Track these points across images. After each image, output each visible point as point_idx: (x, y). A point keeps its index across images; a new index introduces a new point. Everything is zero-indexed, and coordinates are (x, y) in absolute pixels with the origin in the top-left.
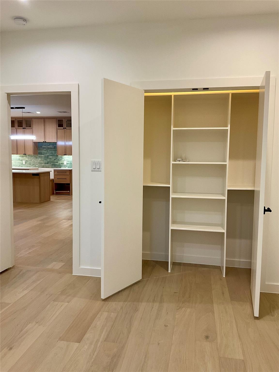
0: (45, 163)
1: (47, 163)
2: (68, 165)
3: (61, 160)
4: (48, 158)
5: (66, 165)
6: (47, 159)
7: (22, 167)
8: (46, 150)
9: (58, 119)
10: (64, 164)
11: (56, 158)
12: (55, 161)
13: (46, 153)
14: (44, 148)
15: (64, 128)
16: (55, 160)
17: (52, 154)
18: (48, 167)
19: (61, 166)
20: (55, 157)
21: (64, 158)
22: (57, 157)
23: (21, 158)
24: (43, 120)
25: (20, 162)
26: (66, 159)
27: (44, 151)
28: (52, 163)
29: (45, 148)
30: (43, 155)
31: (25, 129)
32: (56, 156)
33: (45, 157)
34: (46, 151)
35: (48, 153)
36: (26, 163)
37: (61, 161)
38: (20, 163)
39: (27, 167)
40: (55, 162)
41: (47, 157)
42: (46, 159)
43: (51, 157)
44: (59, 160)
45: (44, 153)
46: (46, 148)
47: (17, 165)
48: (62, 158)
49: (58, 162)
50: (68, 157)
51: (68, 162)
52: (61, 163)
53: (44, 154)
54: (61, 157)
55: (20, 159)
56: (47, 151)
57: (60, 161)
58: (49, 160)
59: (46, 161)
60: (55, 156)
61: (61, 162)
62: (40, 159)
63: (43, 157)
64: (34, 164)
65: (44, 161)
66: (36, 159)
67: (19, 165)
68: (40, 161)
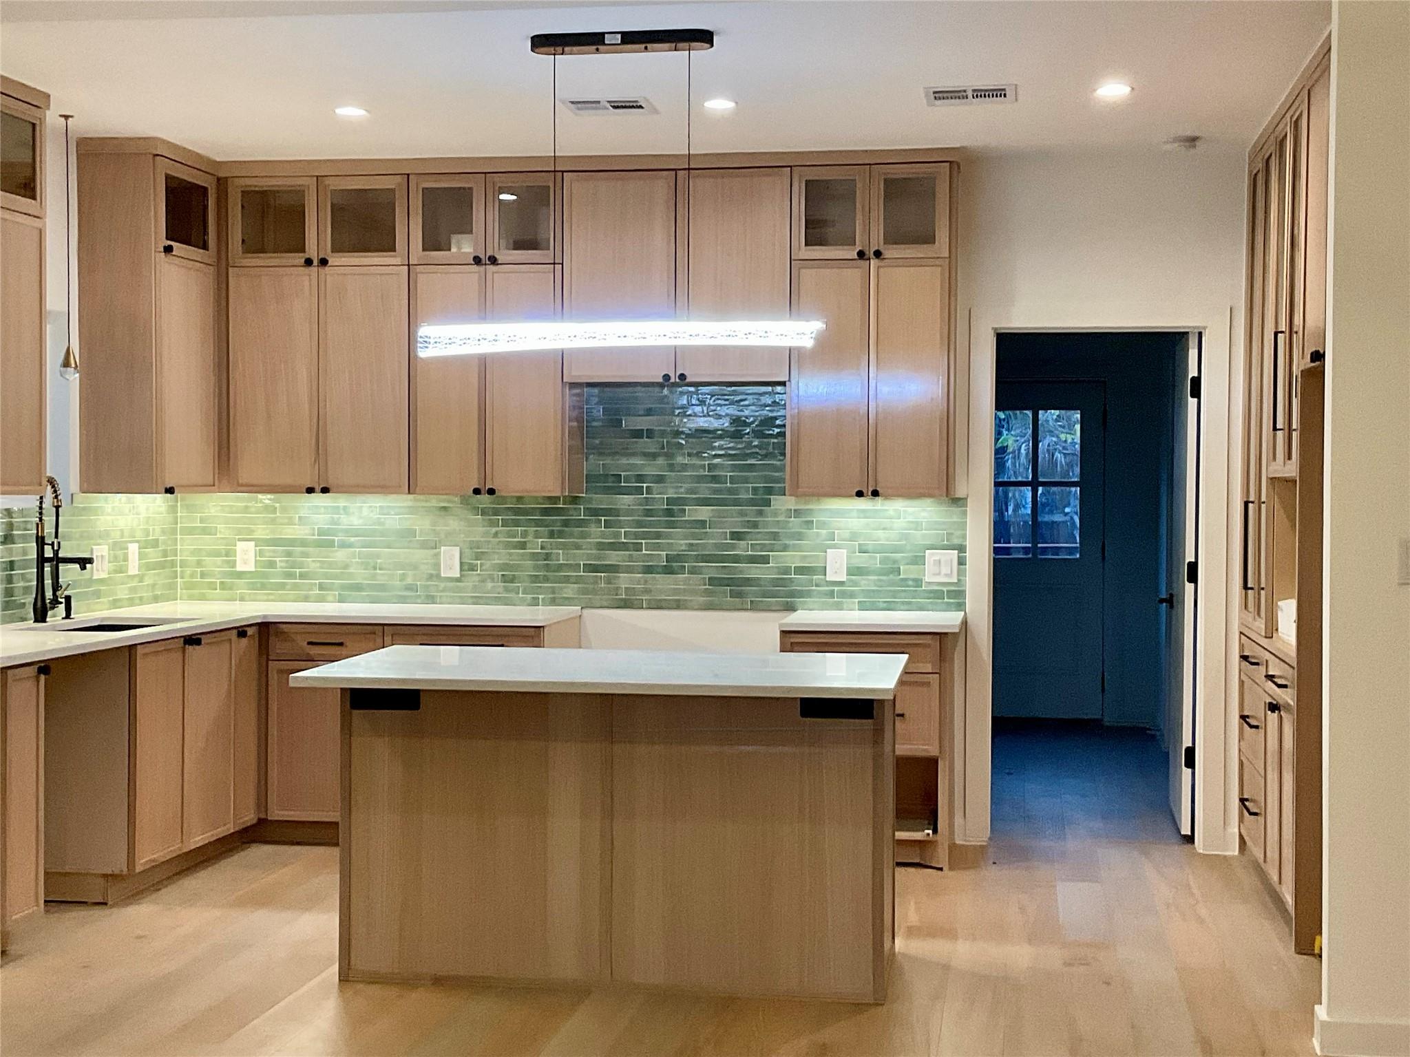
0: (649, 570)
1: (668, 570)
3: (800, 536)
4: (671, 525)
5: (841, 583)
6: (668, 536)
7: (431, 599)
8: (654, 456)
10: (824, 571)
11: (755, 525)
12: (743, 548)
13: (660, 479)
14: (638, 434)
16: (736, 536)
17: (716, 491)
18: (678, 605)
19: (792, 594)
20: (742, 514)
21: (822, 525)
22: (760, 513)
23: (423, 524)
25: (420, 555)
26: (846, 534)
27: (638, 461)
28: (712, 570)
29: (650, 434)
30: (625, 500)
31: (491, 268)
32: (752, 502)
33: (649, 513)
34: (661, 461)
35: (681, 480)
36: (472, 568)
37: (798, 548)
38: (415, 567)
39: (477, 601)
40: (736, 559)
41: (669, 513)
42: (658, 536)
43: (704, 513)
44: (775, 536)
45: (640, 478)
47: (382, 587)
48: (809, 524)
49: (765, 560)
50: (863, 513)
51: (861, 560)
52: (800, 570)
53: (639, 491)
54: (798, 513)
55: (412, 533)
56: (669, 456)
57: (785, 548)
58: (680, 542)
59: (658, 547)
60: (737, 503)
61: (792, 559)
62: (597, 532)
63: (629, 512)
64: (546, 579)
65: (638, 547)
66: (561, 534)
67: (409, 581)
68: (601, 546)
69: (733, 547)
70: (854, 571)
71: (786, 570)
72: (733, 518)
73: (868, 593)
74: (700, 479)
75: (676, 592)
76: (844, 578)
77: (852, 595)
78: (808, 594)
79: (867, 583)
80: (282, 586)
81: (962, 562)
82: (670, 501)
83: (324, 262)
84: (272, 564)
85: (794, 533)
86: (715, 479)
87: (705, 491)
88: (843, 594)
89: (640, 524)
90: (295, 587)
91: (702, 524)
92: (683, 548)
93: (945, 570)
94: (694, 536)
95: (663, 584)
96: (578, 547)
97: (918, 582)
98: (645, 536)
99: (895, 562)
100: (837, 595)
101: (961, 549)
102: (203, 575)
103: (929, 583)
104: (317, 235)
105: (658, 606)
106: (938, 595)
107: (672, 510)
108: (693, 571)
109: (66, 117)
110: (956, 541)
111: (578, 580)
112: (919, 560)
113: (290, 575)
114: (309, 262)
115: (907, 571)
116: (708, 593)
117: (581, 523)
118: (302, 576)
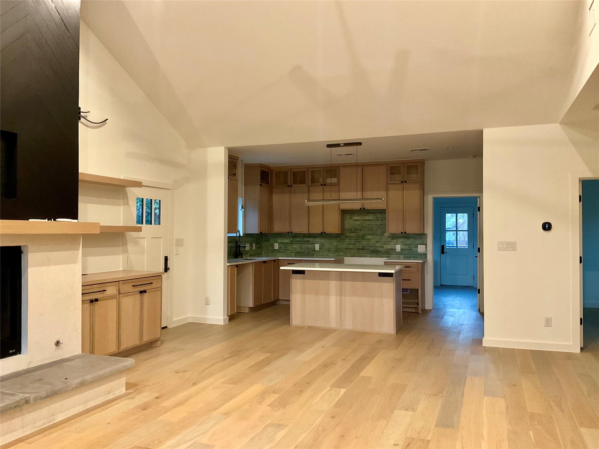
0: (358, 249)
1: (362, 249)
2: (405, 252)
4: (363, 240)
5: (400, 252)
6: (362, 242)
7: (313, 255)
8: (359, 225)
9: (391, 165)
10: (396, 250)
11: (381, 239)
12: (378, 244)
13: (361, 230)
15: (402, 182)
16: (377, 242)
17: (372, 232)
19: (389, 254)
20: (378, 237)
22: (382, 237)
23: (311, 239)
24: (359, 169)
25: (311, 246)
26: (400, 241)
27: (356, 226)
28: (371, 249)
29: (358, 220)
30: (353, 234)
31: (325, 186)
32: (380, 235)
33: (358, 237)
35: (365, 230)
36: (322, 248)
37: (390, 245)
38: (310, 248)
40: (377, 247)
41: (362, 237)
42: (360, 242)
43: (370, 237)
44: (385, 242)
45: (356, 230)
46: (361, 220)
47: (303, 253)
48: (392, 239)
49: (383, 247)
51: (404, 247)
52: (391, 249)
53: (356, 232)
54: (390, 237)
55: (309, 241)
56: (362, 225)
57: (387, 244)
58: (364, 243)
59: (360, 244)
60: (377, 235)
61: (389, 247)
62: (347, 241)
63: (354, 237)
64: (337, 251)
65: (356, 244)
66: (340, 242)
67: (308, 251)
68: (348, 244)
69: (376, 244)
70: (402, 249)
71: (388, 249)
72: (376, 238)
73: (405, 254)
74: (369, 230)
75: (364, 254)
77: (402, 255)
78: (392, 254)
80: (283, 252)
81: (426, 248)
82: (363, 235)
83: (291, 186)
84: (281, 248)
85: (389, 241)
86: (372, 230)
87: (370, 232)
89: (356, 239)
90: (286, 252)
91: (370, 239)
93: (422, 249)
94: (368, 242)
95: (361, 252)
96: (344, 244)
97: (416, 252)
98: (357, 242)
99: (411, 247)
100: (399, 254)
101: (426, 245)
102: (268, 250)
103: (419, 252)
104: (290, 181)
105: (360, 256)
106: (420, 255)
109: (242, 160)
110: (425, 243)
111: (344, 251)
112: (416, 247)
113: (285, 250)
114: (288, 186)
115: (414, 250)
116: (371, 254)
117: (344, 239)
118: (287, 250)
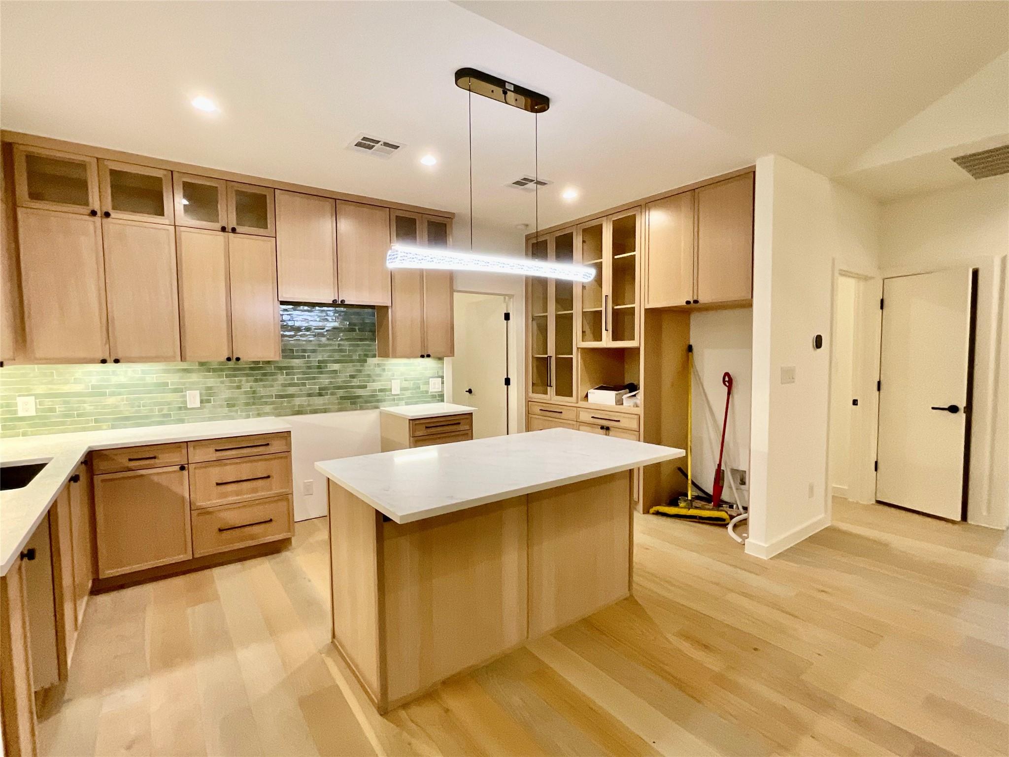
0: (310, 395)
1: (320, 395)
3: (380, 375)
4: (321, 373)
5: (398, 395)
6: (319, 378)
7: (181, 421)
10: (391, 390)
11: (360, 371)
12: (355, 382)
13: (314, 351)
16: (352, 377)
17: (343, 356)
18: (325, 411)
19: (378, 401)
20: (354, 366)
21: (389, 370)
22: (362, 366)
23: (173, 379)
24: (328, 208)
25: (171, 397)
26: (399, 374)
27: (302, 342)
28: (341, 393)
30: (296, 362)
32: (359, 361)
33: (309, 368)
34: (314, 342)
35: (324, 351)
37: (380, 381)
38: (169, 404)
39: (213, 419)
40: (352, 387)
41: (319, 367)
42: (314, 378)
43: (336, 367)
44: (369, 376)
45: (304, 351)
47: (145, 417)
48: (384, 370)
49: (365, 387)
50: (405, 365)
51: (405, 384)
52: (381, 390)
53: (304, 357)
54: (379, 365)
55: (167, 384)
57: (374, 381)
58: (325, 380)
59: (315, 384)
60: (352, 361)
61: (377, 386)
62: (282, 378)
63: (299, 368)
64: (254, 404)
65: (304, 384)
66: (261, 380)
67: (165, 412)
68: (284, 385)
69: (351, 382)
70: (402, 389)
71: (375, 391)
72: (350, 369)
73: (409, 398)
74: (334, 351)
75: (324, 404)
76: (398, 392)
77: (402, 399)
78: (384, 401)
79: (408, 394)
80: (63, 423)
81: (443, 383)
82: (319, 362)
83: (107, 215)
85: (377, 374)
86: (341, 351)
87: (337, 356)
88: (400, 399)
89: (304, 373)
90: (75, 423)
91: (335, 371)
92: (327, 383)
93: (437, 386)
94: (332, 378)
95: (318, 401)
96: (272, 386)
97: (427, 392)
98: (308, 379)
99: (418, 383)
100: (396, 400)
101: (442, 377)
103: (431, 392)
105: (315, 412)
106: (433, 397)
107: (321, 366)
108: (332, 394)
110: (441, 374)
111: (273, 403)
112: (427, 383)
113: (69, 416)
114: (93, 213)
115: (423, 388)
116: (339, 404)
117: (272, 374)
118: (78, 416)
